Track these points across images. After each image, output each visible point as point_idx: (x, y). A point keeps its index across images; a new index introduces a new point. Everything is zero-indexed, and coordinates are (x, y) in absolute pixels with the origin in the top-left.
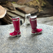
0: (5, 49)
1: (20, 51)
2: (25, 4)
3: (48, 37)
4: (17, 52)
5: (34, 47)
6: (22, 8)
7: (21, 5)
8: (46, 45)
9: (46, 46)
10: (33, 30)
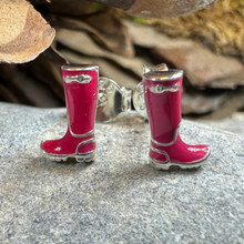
0: (5, 206)
1: (65, 232)
4: (52, 231)
5: (137, 228)
8: (203, 232)
9: (203, 236)
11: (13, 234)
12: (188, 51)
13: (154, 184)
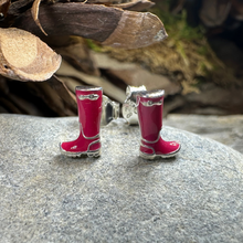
0: (39, 192)
1: (89, 208)
2: (136, 61)
3: (196, 175)
4: (78, 208)
5: (139, 201)
6: (124, 71)
7: (121, 61)
8: (184, 200)
9: (185, 204)
10: (144, 143)
11: (49, 213)
12: (133, 71)
13: (146, 170)
